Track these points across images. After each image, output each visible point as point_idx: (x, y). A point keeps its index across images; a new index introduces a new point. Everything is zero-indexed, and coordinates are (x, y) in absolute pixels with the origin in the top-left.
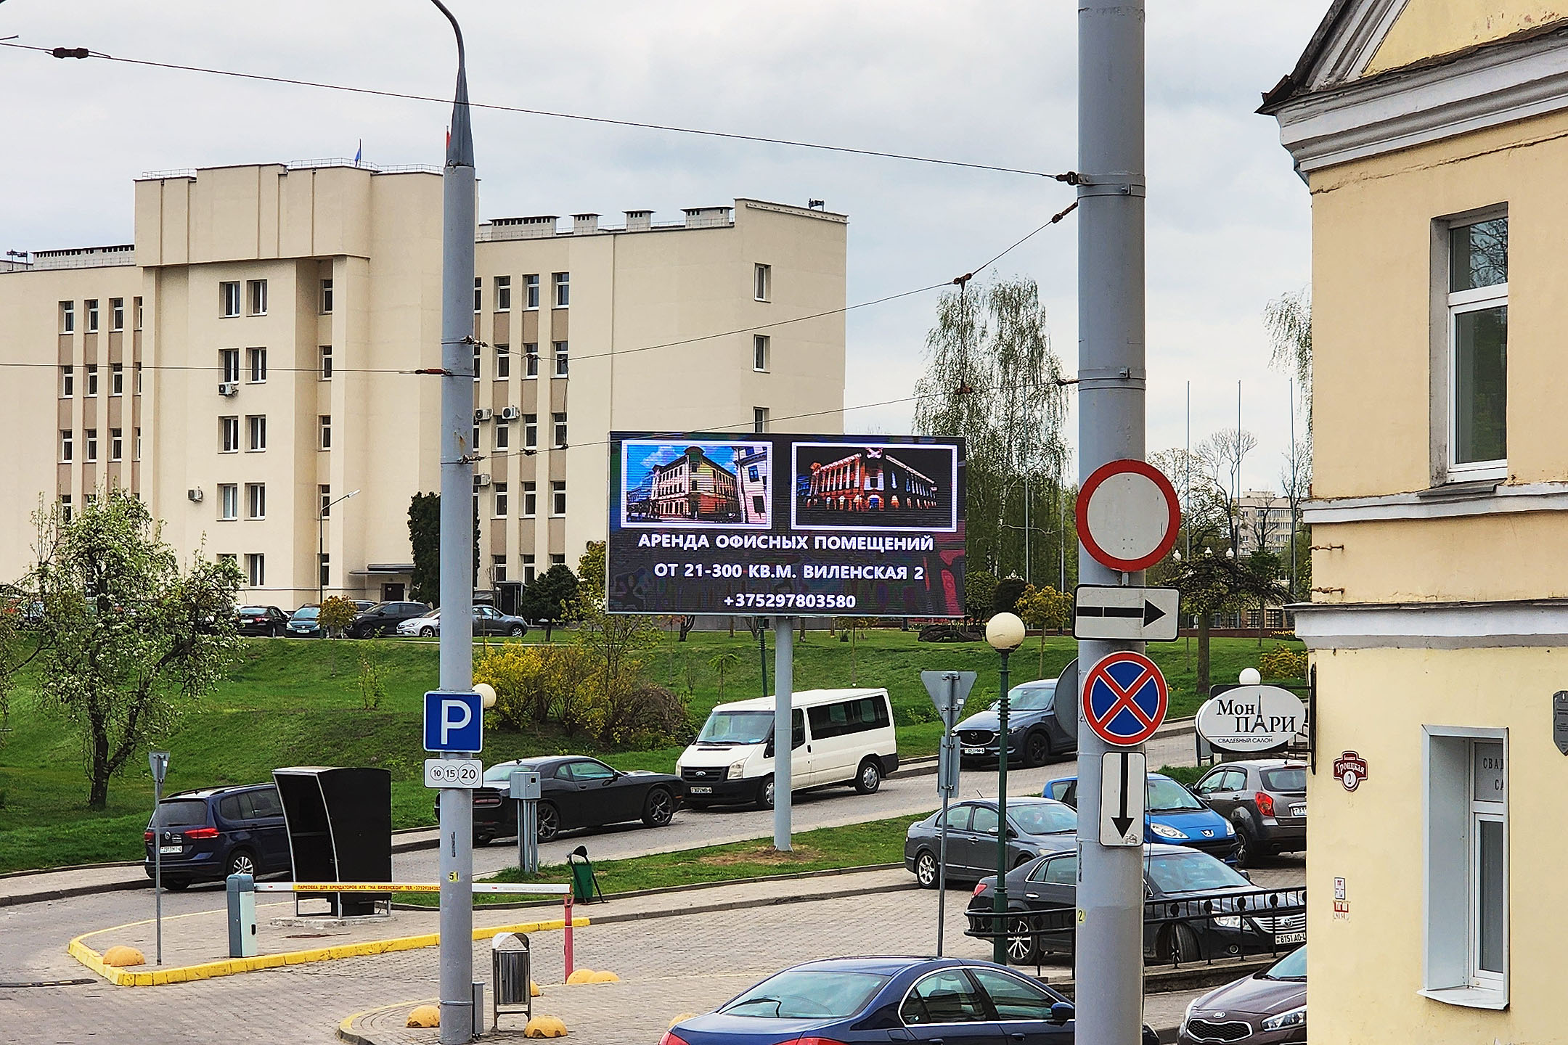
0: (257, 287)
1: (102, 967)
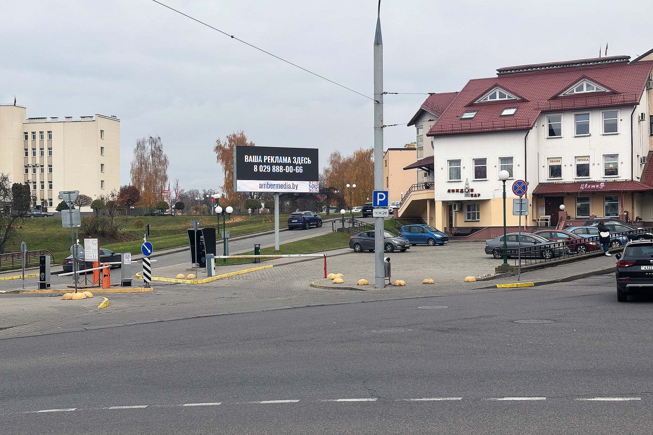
1: (173, 281)
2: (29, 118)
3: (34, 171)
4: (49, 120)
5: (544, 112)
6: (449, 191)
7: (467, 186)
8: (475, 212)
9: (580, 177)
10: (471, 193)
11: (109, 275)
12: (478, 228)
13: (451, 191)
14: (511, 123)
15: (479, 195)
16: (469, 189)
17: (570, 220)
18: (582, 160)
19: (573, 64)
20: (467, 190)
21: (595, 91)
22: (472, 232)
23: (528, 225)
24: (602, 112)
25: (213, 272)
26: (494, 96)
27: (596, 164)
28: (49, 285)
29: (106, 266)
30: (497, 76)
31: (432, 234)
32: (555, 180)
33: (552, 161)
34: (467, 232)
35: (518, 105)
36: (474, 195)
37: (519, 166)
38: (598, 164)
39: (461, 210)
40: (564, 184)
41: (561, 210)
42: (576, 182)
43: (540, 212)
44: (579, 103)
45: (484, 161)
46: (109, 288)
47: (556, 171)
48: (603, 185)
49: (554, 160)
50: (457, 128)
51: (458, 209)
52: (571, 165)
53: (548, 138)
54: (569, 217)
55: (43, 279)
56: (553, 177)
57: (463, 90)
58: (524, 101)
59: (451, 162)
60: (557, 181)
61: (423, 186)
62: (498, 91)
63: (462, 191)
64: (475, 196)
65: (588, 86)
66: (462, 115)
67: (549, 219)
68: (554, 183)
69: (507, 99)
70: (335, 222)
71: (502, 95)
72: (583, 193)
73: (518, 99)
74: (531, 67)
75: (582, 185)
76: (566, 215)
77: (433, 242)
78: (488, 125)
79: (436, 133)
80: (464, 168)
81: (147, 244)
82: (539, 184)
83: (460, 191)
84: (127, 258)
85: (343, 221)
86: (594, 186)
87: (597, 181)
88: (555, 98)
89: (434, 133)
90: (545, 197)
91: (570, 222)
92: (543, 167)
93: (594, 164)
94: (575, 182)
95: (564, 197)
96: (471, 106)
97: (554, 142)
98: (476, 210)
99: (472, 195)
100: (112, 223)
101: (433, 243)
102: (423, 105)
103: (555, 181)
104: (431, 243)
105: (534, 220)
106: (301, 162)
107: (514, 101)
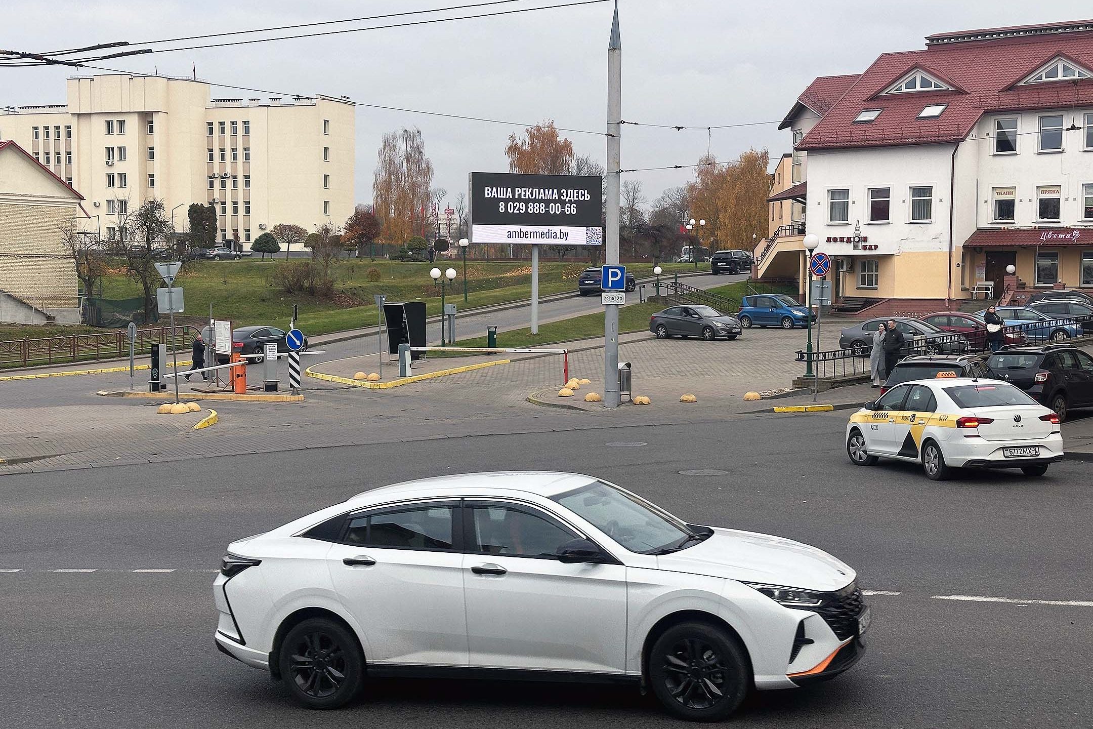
0: (122, 123)
1: (349, 382)
2: (216, 100)
3: (223, 185)
4: (245, 102)
5: (988, 113)
6: (829, 240)
7: (857, 232)
8: (872, 273)
9: (1045, 220)
10: (863, 244)
11: (244, 375)
12: (875, 300)
13: (832, 240)
14: (929, 131)
15: (876, 247)
16: (860, 237)
17: (1024, 290)
18: (1049, 192)
19: (1051, 29)
20: (857, 239)
21: (1076, 77)
22: (864, 306)
23: (953, 297)
24: (1085, 114)
25: (409, 371)
26: (912, 84)
27: (1071, 199)
28: (164, 387)
29: (241, 362)
30: (926, 48)
31: (788, 311)
32: (1005, 224)
33: (1001, 193)
34: (857, 306)
35: (950, 99)
36: (868, 247)
37: (941, 201)
38: (1075, 199)
39: (851, 269)
40: (1019, 231)
41: (1008, 274)
42: (1037, 227)
43: (977, 275)
44: (1047, 99)
45: (886, 192)
46: (244, 393)
47: (1006, 209)
48: (1077, 235)
49: (1003, 191)
50: (844, 137)
51: (847, 269)
52: (1030, 200)
53: (994, 155)
54: (1022, 286)
55: (156, 377)
56: (1000, 219)
57: (867, 72)
58: (960, 92)
59: (833, 193)
60: (1006, 226)
61: (789, 229)
62: (919, 76)
63: (849, 240)
64: (870, 248)
65: (1065, 69)
66: (858, 115)
67: (990, 287)
68: (1001, 229)
69: (933, 88)
70: (644, 286)
71: (925, 83)
72: (1044, 246)
73: (950, 89)
74: (983, 33)
75: (1043, 233)
76: (1016, 282)
77: (789, 323)
78: (893, 133)
79: (811, 145)
80: (854, 203)
81: (294, 333)
82: (978, 229)
83: (845, 240)
84: (271, 350)
85: (657, 285)
86: (1062, 236)
87: (1071, 227)
88: (1011, 88)
89: (807, 146)
90: (986, 252)
91: (1022, 293)
92: (986, 202)
93: (1067, 199)
94: (1035, 228)
95: (1016, 252)
96: (874, 100)
97: (1006, 162)
98: (874, 271)
99: (865, 248)
100: (326, 274)
101: (789, 325)
102: (802, 95)
103: (1003, 226)
104: (787, 324)
105: (963, 289)
106: (574, 197)
107: (945, 93)
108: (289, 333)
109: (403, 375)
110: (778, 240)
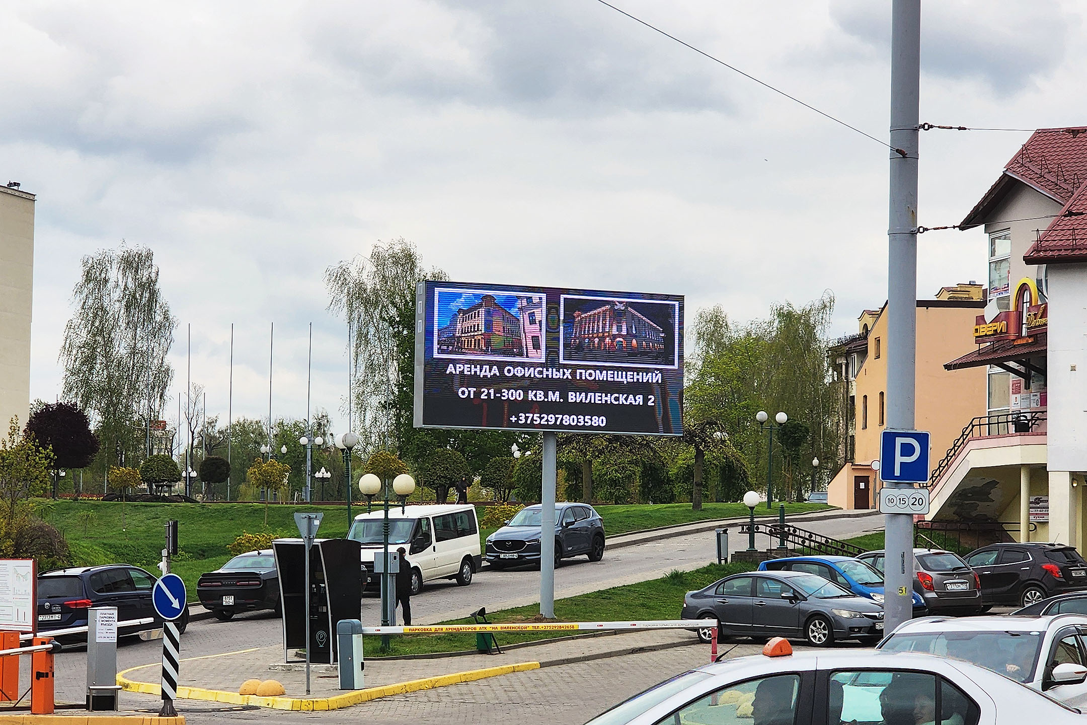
11: (50, 675)
25: (358, 677)
29: (45, 647)
46: (51, 713)
61: (1007, 422)
70: (725, 532)
79: (1056, 253)
81: (170, 581)
84: (107, 621)
85: (751, 530)
89: (1048, 254)
102: (1011, 163)
108: (159, 582)
109: (347, 684)
110: (972, 445)
